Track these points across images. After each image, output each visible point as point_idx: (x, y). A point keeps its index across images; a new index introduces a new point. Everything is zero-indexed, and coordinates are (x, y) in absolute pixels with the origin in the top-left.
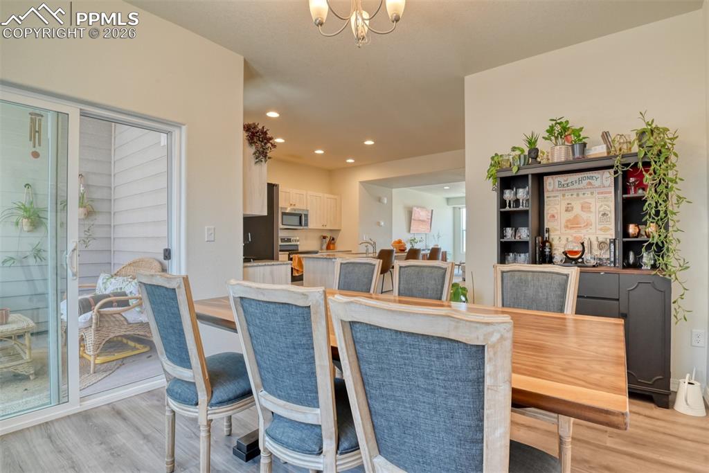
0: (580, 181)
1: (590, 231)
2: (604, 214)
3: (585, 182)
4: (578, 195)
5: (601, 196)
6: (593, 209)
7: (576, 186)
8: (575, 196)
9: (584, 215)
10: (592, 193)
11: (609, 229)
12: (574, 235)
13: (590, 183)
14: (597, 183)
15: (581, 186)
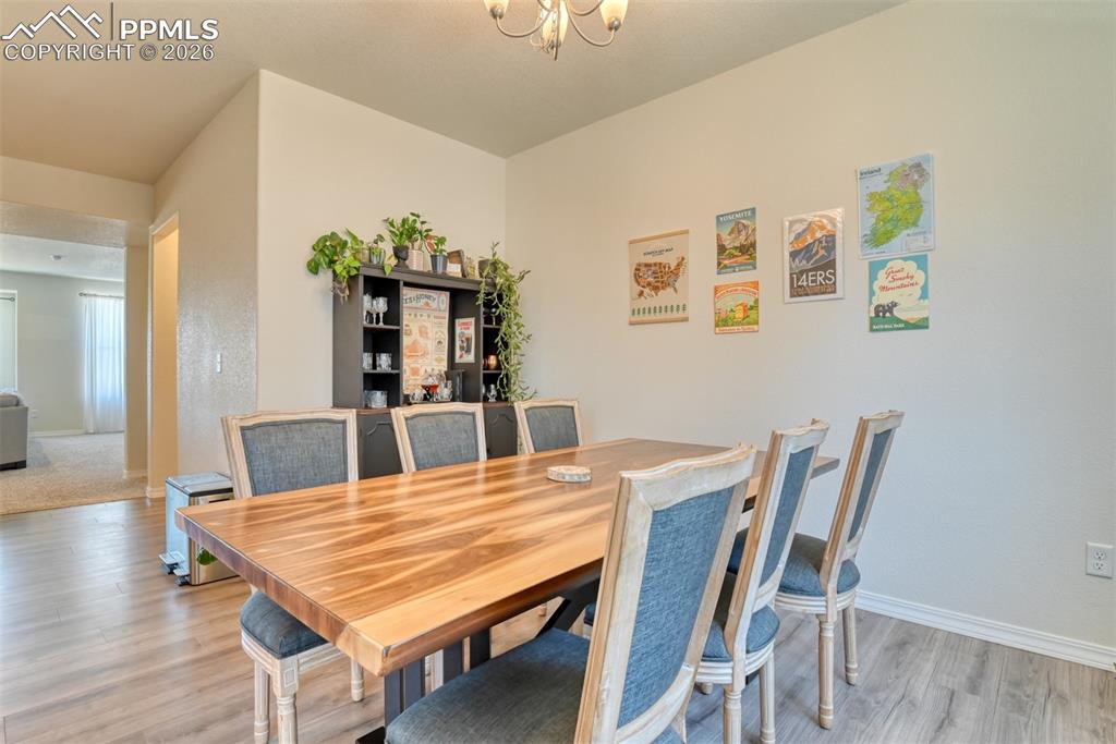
0: (418, 298)
1: (427, 361)
2: (440, 342)
3: (423, 301)
4: (416, 315)
5: (436, 320)
6: (430, 335)
7: (414, 304)
8: (413, 316)
9: (422, 341)
10: (429, 316)
11: (442, 360)
12: (412, 365)
13: (427, 304)
14: (434, 305)
15: (418, 305)
